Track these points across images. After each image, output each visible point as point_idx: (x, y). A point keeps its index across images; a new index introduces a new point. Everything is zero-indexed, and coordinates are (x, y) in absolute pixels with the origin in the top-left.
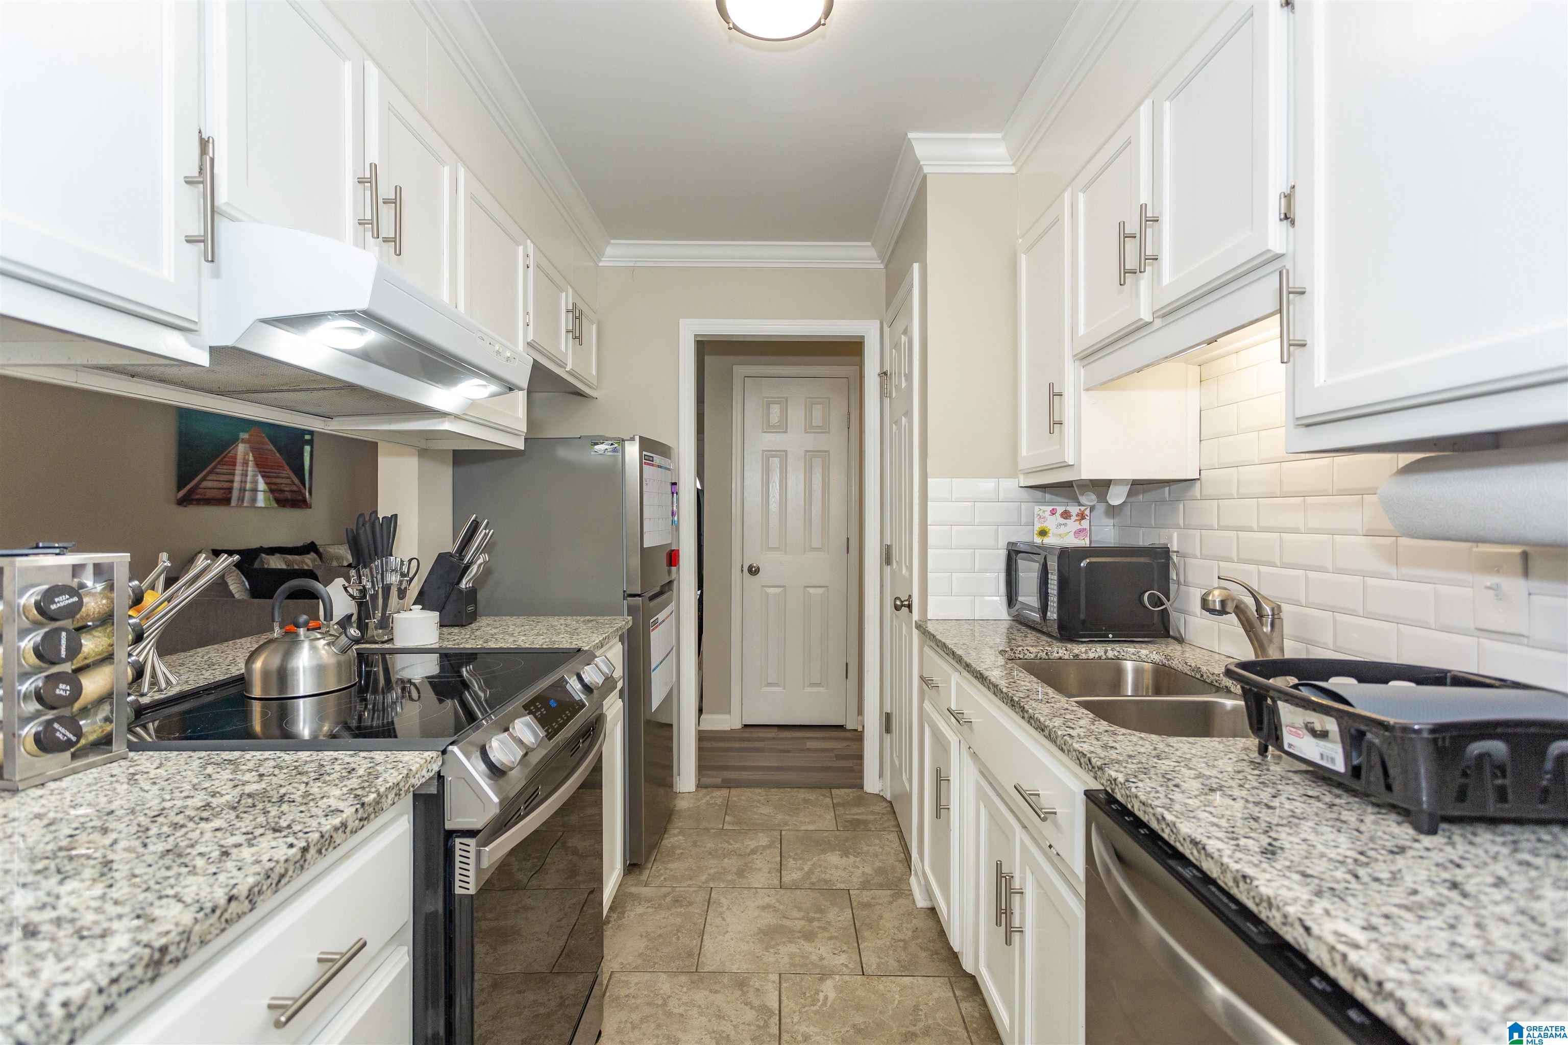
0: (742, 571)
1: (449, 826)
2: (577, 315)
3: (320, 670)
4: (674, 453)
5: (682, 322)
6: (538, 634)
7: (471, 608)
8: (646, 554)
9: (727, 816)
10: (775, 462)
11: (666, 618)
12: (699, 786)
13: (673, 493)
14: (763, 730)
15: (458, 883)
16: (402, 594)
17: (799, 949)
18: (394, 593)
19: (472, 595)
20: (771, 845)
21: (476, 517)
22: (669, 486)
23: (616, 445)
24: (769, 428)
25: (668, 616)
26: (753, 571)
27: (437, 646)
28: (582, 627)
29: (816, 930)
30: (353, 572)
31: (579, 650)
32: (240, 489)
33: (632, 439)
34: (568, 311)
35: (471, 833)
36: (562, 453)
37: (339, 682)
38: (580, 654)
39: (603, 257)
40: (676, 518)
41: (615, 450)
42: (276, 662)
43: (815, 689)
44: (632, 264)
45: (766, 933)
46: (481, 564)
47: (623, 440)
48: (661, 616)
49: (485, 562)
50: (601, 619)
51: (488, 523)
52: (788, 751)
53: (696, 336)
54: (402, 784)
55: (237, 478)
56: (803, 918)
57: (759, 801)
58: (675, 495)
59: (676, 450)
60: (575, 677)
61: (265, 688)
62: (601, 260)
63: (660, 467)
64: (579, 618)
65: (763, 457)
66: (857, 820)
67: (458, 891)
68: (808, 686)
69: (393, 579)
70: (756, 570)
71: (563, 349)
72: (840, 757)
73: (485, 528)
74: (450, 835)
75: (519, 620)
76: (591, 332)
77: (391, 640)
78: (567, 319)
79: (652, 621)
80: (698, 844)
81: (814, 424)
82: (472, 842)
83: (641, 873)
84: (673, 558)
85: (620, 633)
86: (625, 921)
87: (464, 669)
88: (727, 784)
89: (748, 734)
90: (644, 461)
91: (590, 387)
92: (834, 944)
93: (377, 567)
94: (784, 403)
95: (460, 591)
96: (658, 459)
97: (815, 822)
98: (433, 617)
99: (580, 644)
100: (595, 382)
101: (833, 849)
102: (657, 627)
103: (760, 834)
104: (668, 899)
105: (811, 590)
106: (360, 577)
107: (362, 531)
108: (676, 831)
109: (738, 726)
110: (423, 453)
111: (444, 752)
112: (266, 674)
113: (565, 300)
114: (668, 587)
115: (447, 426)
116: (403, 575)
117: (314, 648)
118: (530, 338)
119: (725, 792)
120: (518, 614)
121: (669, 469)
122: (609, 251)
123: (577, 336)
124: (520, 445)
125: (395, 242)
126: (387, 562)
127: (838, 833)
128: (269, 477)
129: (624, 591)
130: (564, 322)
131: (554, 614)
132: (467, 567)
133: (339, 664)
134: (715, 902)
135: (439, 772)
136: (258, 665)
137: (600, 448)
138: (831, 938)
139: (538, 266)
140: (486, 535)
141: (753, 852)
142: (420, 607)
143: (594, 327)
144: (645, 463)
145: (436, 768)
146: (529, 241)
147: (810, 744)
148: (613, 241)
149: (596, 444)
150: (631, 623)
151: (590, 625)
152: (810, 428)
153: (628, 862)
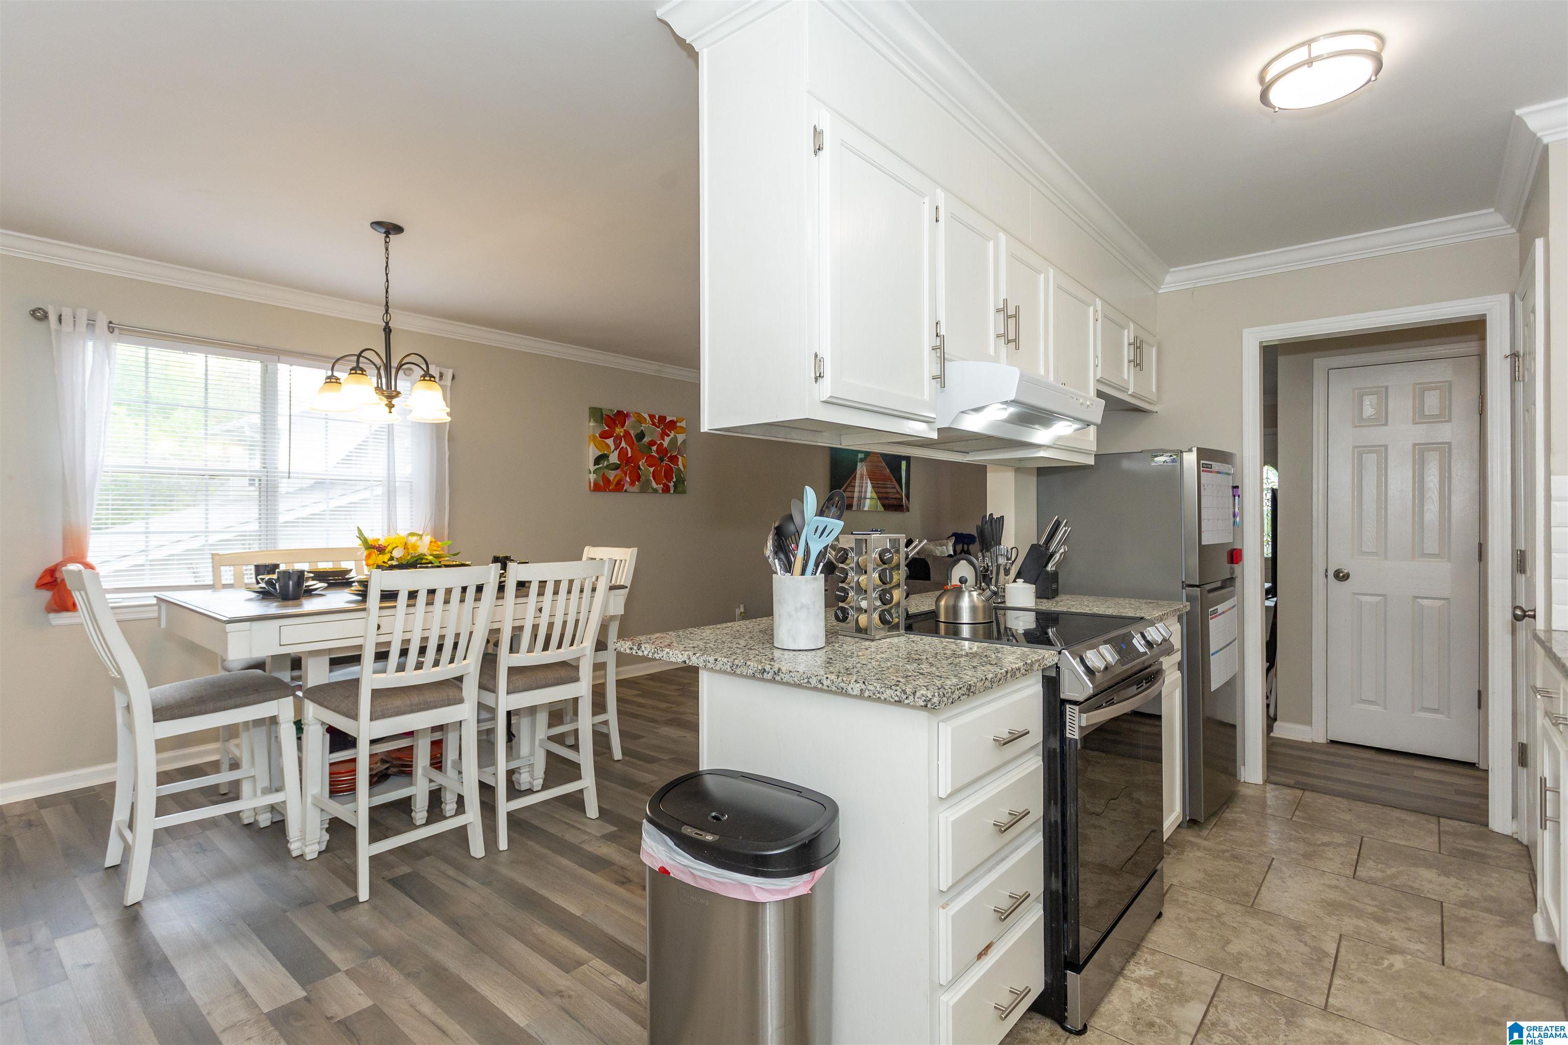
0: (1326, 576)
1: (1062, 696)
2: (1138, 346)
3: (974, 609)
4: (1237, 461)
5: (1246, 333)
6: (1108, 607)
7: (1054, 586)
8: (1204, 550)
9: (1297, 811)
10: (1371, 460)
11: (1227, 611)
12: (1267, 781)
13: (1234, 496)
14: (1354, 749)
15: (1068, 731)
16: (1007, 572)
17: (1368, 926)
18: (1002, 572)
19: (1055, 576)
20: (1349, 844)
21: (1058, 518)
22: (1231, 490)
23: (1175, 457)
24: (1360, 421)
25: (1230, 609)
26: (1341, 576)
27: (1034, 608)
28: (1144, 606)
29: (1391, 918)
30: (980, 555)
31: (1142, 618)
32: (859, 497)
33: (1190, 450)
34: (1130, 344)
35: (1075, 703)
36: (1126, 464)
37: (984, 619)
38: (1142, 620)
39: (1162, 285)
40: (1238, 519)
41: (1174, 461)
42: (951, 602)
43: (1430, 715)
44: (1192, 286)
45: (1329, 904)
46: (1062, 553)
47: (1181, 452)
48: (1220, 608)
49: (1065, 552)
50: (1161, 603)
51: (1067, 522)
52: (1388, 774)
53: (1261, 343)
54: (1041, 661)
55: (857, 489)
56: (1376, 906)
57: (1339, 808)
58: (1237, 498)
59: (1238, 455)
60: (1140, 635)
61: (946, 617)
62: (1160, 288)
63: (1218, 472)
64: (1141, 600)
65: (1353, 454)
66: (1470, 851)
67: (1068, 735)
68: (1420, 710)
69: (1002, 561)
70: (1343, 576)
71: (1126, 377)
72: (1458, 792)
73: (1065, 526)
74: (1064, 702)
75: (1091, 598)
76: (1151, 355)
77: (1004, 602)
78: (1129, 349)
79: (1210, 610)
80: (1262, 824)
81: (1427, 413)
82: (1077, 708)
83: (1200, 831)
84: (1235, 556)
85: (1178, 613)
86: (1185, 857)
87: (1050, 630)
88: (1304, 788)
89: (1334, 749)
90: (1202, 469)
91: (1150, 403)
92: (1411, 934)
93: (994, 551)
94: (1384, 394)
95: (1047, 572)
96: (1216, 466)
97: (1409, 840)
98: (1031, 589)
99: (1143, 615)
100: (1154, 398)
101: (1429, 866)
102: (1216, 616)
103: (1335, 833)
104: (1227, 854)
105: (1424, 602)
106: (984, 557)
107: (986, 527)
108: (1239, 810)
109: (1322, 740)
110: (1018, 470)
111: (1060, 653)
112: (947, 607)
113: (1127, 336)
114: (1229, 582)
115: (1042, 454)
116: (1008, 559)
117: (970, 596)
118: (1098, 376)
119: (1298, 793)
120: (1090, 595)
121: (1229, 474)
122: (1168, 278)
123: (1138, 363)
124: (1091, 461)
125: (1016, 341)
126: (999, 549)
127: (1439, 855)
128: (878, 487)
129: (1183, 582)
130: (1127, 353)
131: (1119, 597)
132: (1052, 555)
133: (984, 607)
134: (1275, 869)
135: (1057, 664)
136: (943, 603)
137: (1160, 459)
138: (1408, 929)
139: (1105, 316)
140: (1066, 531)
141: (1324, 844)
142: (1023, 580)
143: (1154, 350)
144: (1203, 471)
145: (1056, 661)
146: (1097, 300)
147: (1417, 773)
148: (1172, 270)
149: (1156, 456)
150: (1189, 608)
151: (1151, 605)
152: (1420, 417)
153: (1188, 818)
